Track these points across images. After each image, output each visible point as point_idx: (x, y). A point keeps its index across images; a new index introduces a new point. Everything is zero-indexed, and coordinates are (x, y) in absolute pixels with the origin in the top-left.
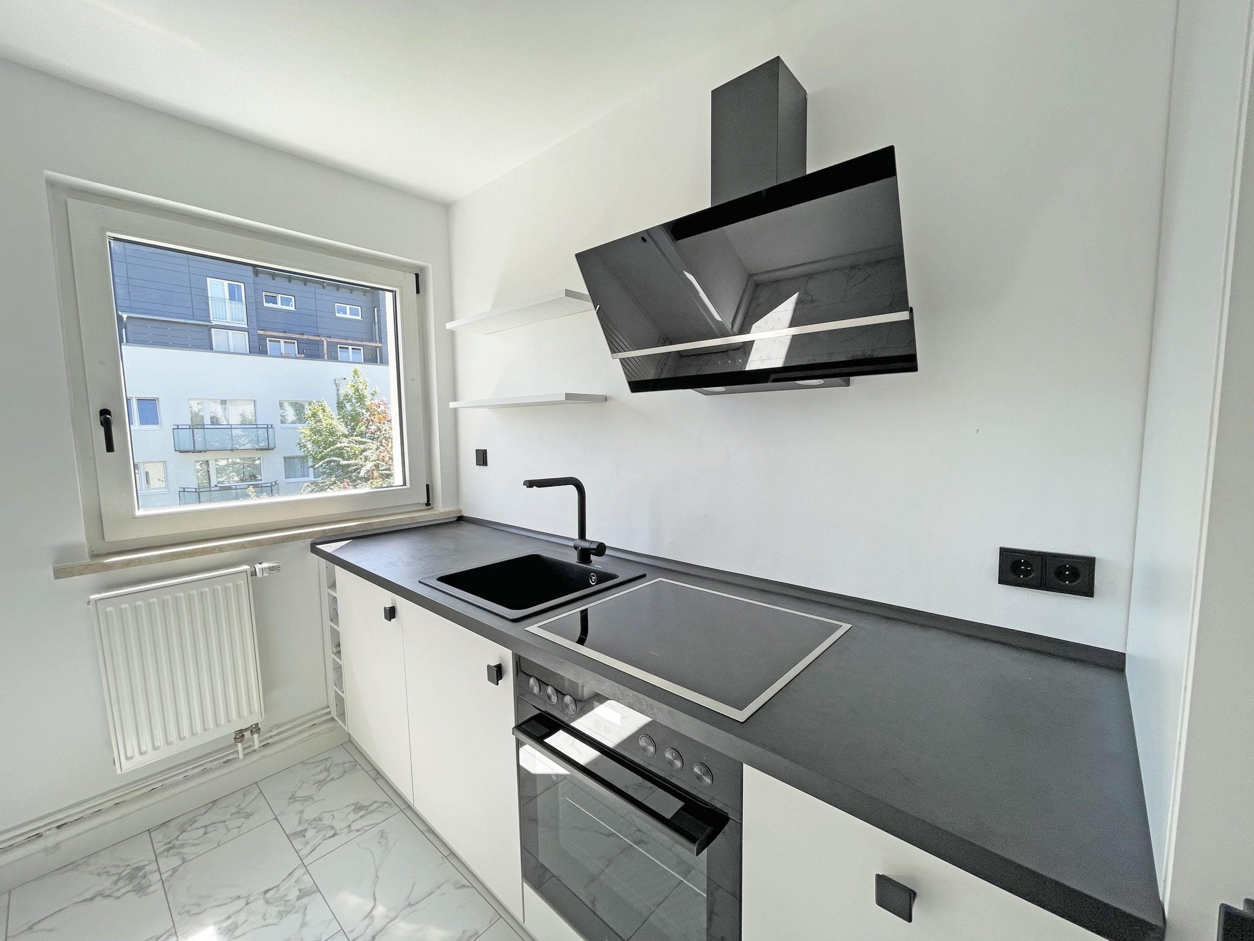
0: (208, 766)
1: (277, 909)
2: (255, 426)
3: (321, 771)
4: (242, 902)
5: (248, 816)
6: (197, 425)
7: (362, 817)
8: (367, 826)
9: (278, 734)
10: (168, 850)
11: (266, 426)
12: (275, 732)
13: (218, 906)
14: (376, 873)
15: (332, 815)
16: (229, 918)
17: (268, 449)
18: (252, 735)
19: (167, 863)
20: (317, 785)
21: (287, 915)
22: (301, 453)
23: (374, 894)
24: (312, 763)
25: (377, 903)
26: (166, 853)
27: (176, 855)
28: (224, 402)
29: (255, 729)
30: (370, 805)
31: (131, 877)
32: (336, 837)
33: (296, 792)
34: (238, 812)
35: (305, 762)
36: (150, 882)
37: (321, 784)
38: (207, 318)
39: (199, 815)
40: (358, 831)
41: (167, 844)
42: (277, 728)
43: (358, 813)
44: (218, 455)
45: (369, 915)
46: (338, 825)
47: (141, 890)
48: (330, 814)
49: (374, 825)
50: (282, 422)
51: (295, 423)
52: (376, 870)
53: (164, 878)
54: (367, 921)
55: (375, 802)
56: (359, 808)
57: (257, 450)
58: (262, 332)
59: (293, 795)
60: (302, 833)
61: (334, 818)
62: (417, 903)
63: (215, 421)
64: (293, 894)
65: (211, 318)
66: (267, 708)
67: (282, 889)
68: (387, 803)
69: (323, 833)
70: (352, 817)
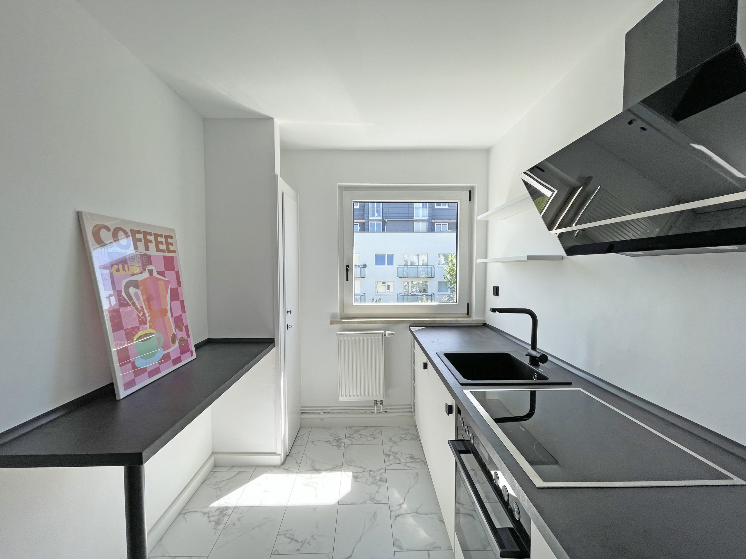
0: (367, 411)
1: (372, 480)
2: (427, 266)
3: (404, 434)
4: (362, 470)
5: (374, 438)
6: (406, 266)
7: (412, 462)
8: (413, 467)
9: (390, 409)
10: (349, 437)
11: (431, 266)
12: (389, 407)
13: (356, 466)
14: (409, 490)
15: (401, 455)
16: (357, 473)
17: (431, 277)
18: (380, 404)
19: (348, 442)
20: (401, 438)
21: (374, 484)
22: (444, 280)
23: (405, 498)
24: (402, 428)
25: (405, 502)
26: (348, 438)
27: (350, 440)
28: (418, 255)
29: (382, 402)
30: (417, 459)
31: (338, 441)
32: (399, 465)
33: (392, 437)
34: (372, 435)
35: (400, 427)
36: (342, 446)
37: (402, 439)
38: (413, 217)
39: (361, 430)
40: (408, 467)
41: (349, 435)
42: (390, 406)
43: (411, 459)
44: (412, 279)
45: (400, 505)
46: (402, 461)
47: (339, 446)
48: (401, 454)
49: (415, 468)
50: (439, 264)
51: (444, 265)
52: (409, 488)
53: (345, 447)
54: (398, 507)
55: (419, 459)
56: (412, 457)
57: (427, 277)
58: (433, 221)
59: (391, 438)
60: (389, 456)
61: (401, 456)
62: (420, 514)
63: (412, 263)
64: (378, 478)
65: (415, 217)
66: (386, 395)
67: (375, 473)
68: (424, 461)
69: (396, 460)
70: (408, 460)
